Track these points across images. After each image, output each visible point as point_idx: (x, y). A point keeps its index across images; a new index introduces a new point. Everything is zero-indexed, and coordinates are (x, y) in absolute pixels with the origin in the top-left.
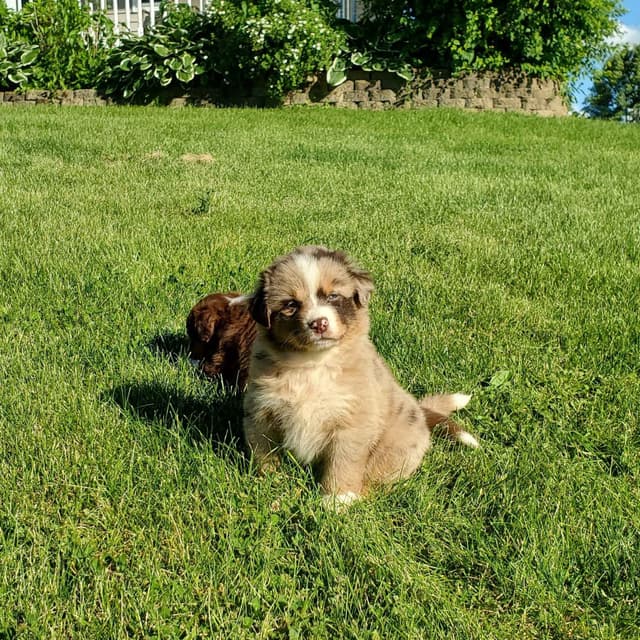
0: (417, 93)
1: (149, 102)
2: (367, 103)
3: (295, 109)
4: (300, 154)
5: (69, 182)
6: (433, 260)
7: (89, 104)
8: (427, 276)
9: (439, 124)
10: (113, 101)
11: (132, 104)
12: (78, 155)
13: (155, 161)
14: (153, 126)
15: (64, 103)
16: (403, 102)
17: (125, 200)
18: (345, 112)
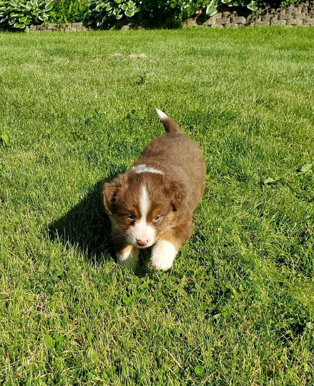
0: (258, 18)
1: (110, 28)
2: (229, 25)
3: (189, 29)
4: (193, 52)
5: (73, 70)
6: (268, 107)
7: (79, 31)
8: (265, 116)
9: (271, 34)
10: (91, 28)
11: (101, 29)
12: (76, 56)
13: (115, 58)
14: (113, 40)
15: (66, 30)
16: (249, 23)
17: (101, 79)
18: (216, 30)
